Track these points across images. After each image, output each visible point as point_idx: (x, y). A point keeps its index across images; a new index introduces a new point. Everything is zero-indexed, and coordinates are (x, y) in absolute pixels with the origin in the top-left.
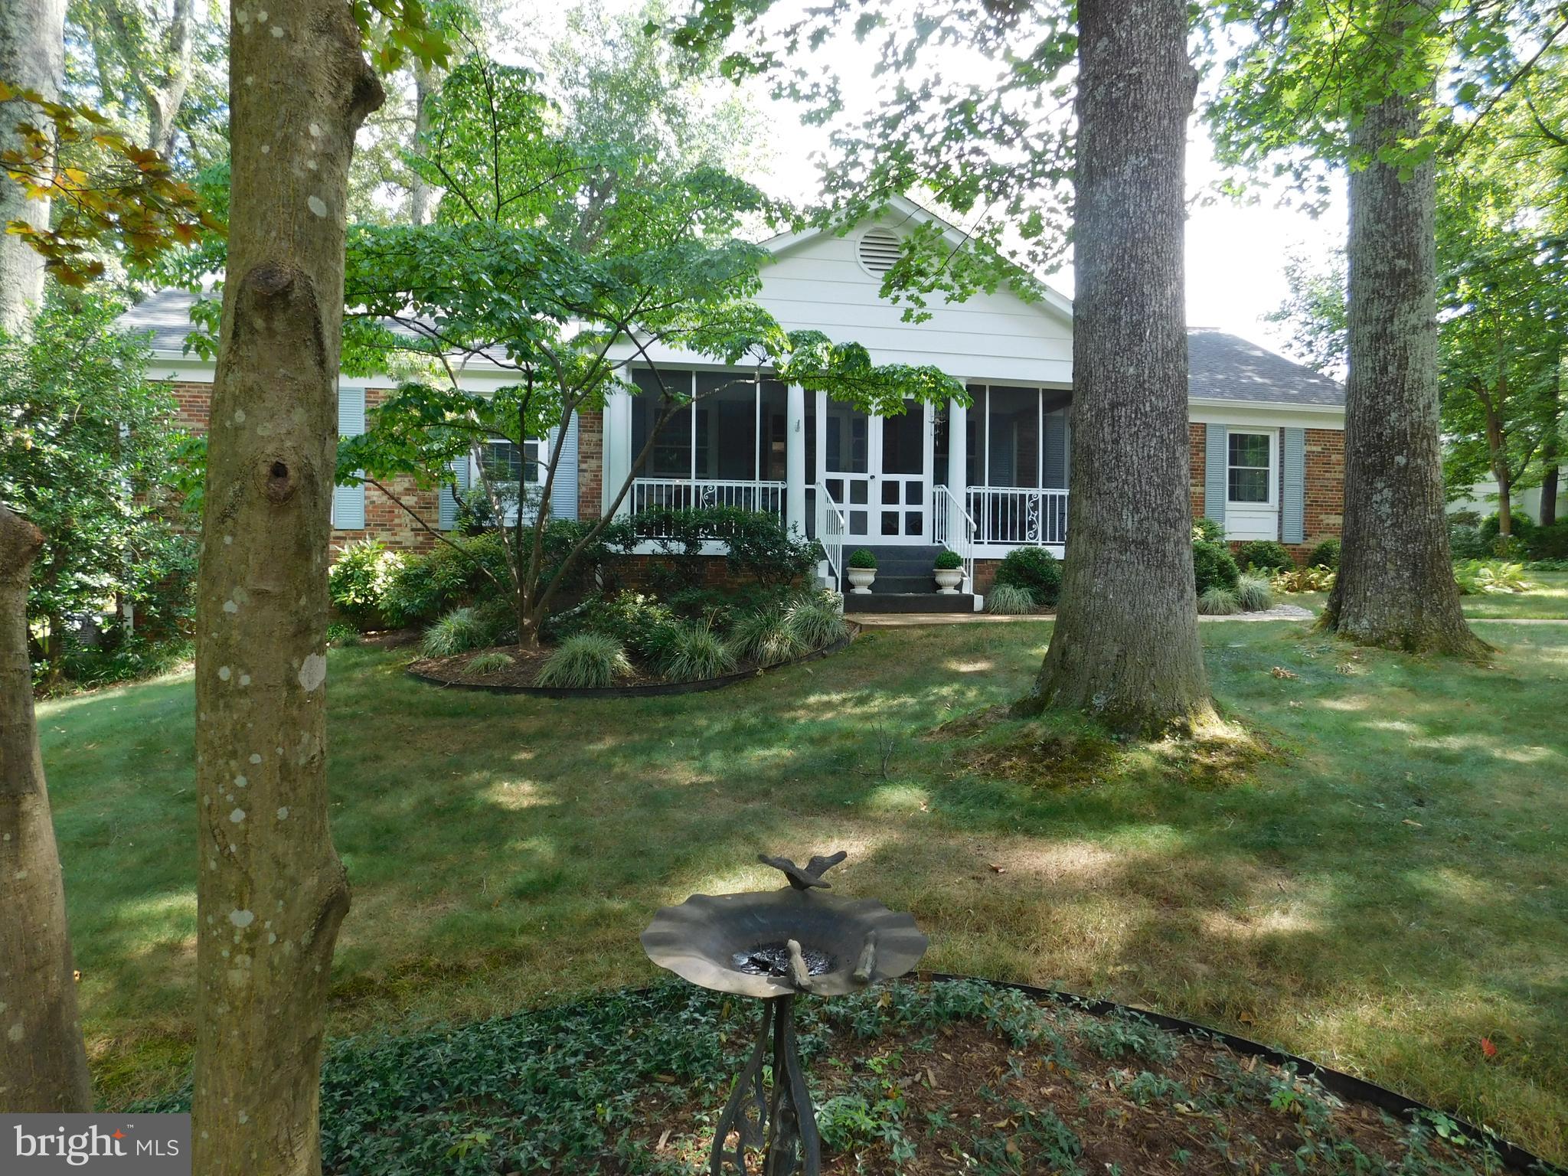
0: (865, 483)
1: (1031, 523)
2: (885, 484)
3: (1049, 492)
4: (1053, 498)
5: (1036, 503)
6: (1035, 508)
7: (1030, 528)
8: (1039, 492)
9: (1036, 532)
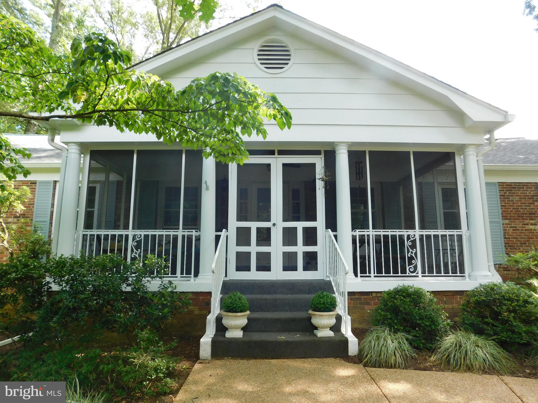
0: (269, 230)
1: (411, 259)
2: (285, 230)
3: (425, 232)
4: (428, 237)
5: (414, 242)
6: (413, 246)
7: (410, 264)
8: (417, 233)
9: (416, 267)
